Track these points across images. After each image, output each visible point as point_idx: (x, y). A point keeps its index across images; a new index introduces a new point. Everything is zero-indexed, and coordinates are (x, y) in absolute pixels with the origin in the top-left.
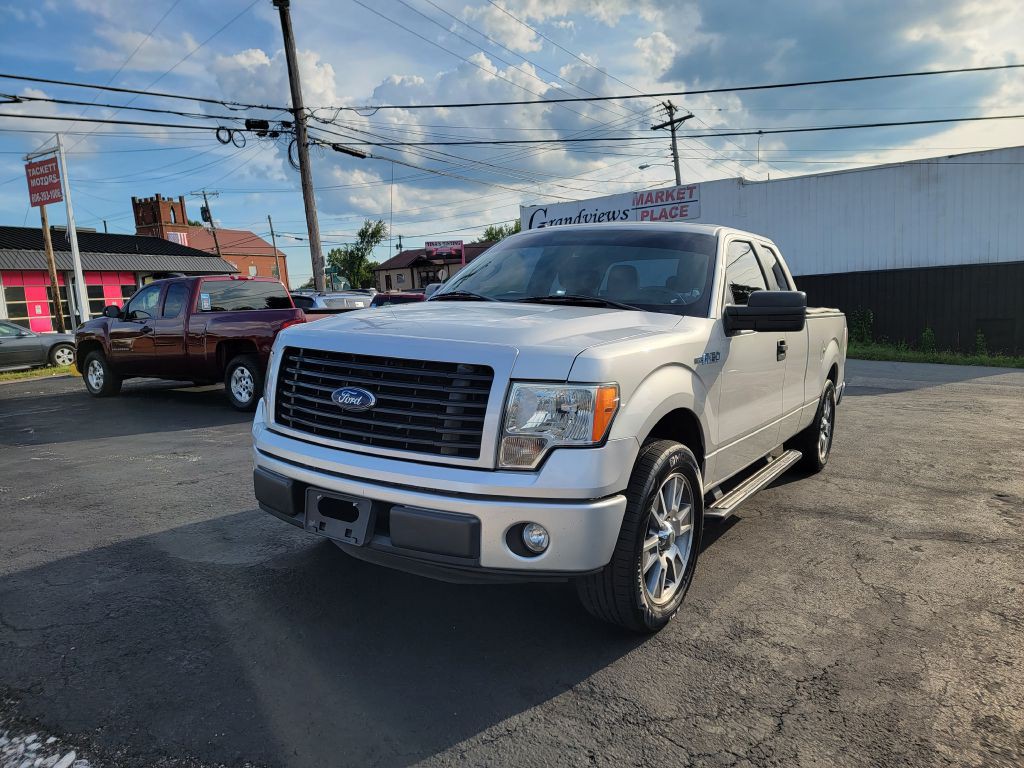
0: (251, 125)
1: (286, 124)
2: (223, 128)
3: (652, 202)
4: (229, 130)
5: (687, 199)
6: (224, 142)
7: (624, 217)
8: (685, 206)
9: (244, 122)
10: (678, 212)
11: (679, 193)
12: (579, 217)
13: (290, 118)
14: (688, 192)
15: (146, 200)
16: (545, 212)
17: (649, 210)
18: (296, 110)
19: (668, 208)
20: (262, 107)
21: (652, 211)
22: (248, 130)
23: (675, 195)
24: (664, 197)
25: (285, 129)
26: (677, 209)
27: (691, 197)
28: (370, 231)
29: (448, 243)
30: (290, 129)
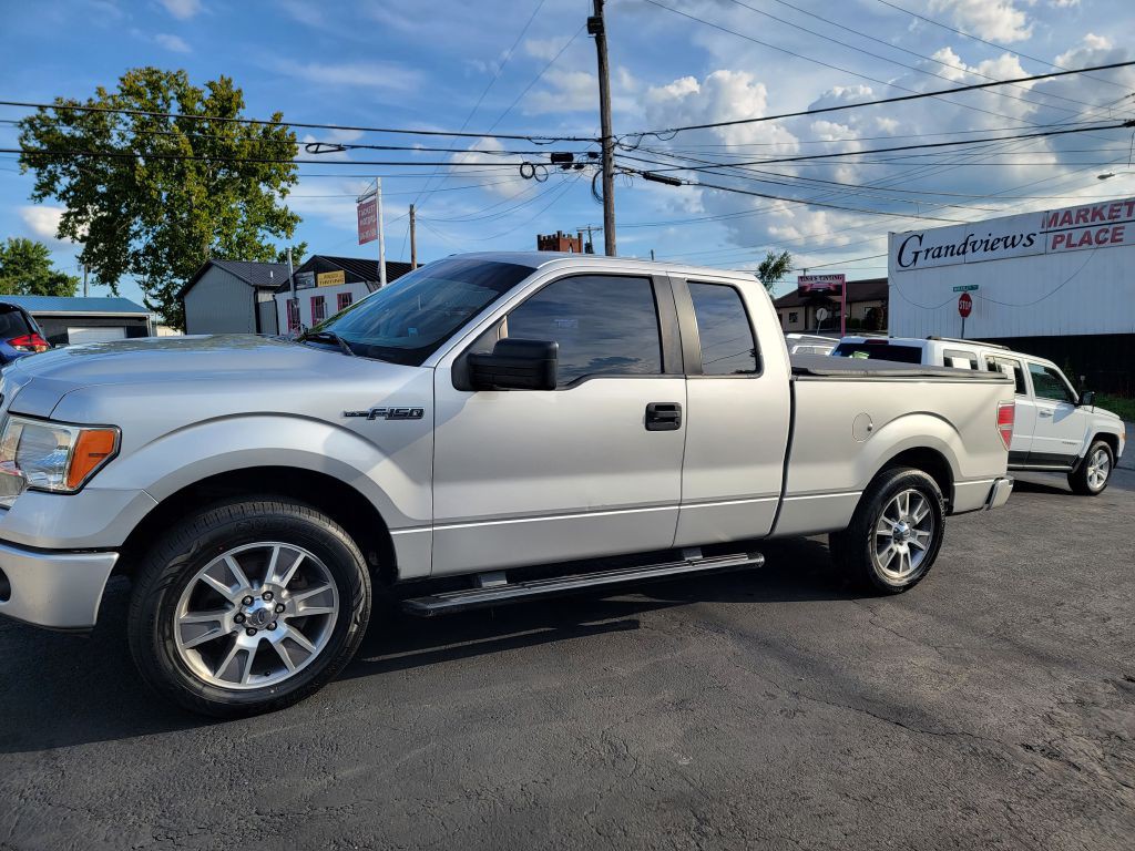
0: (556, 158)
1: (593, 155)
2: (526, 164)
3: (1071, 223)
4: (532, 165)
5: (1124, 217)
6: (526, 178)
7: (1028, 243)
8: (1119, 228)
9: (549, 155)
10: (1109, 236)
11: (1112, 210)
12: (966, 244)
13: (597, 148)
14: (1125, 209)
15: (549, 237)
16: (921, 238)
17: (1066, 233)
18: (604, 140)
19: (1094, 231)
20: (568, 139)
21: (1070, 235)
22: (553, 164)
23: (1106, 213)
24: (1089, 216)
25: (591, 160)
26: (1107, 231)
27: (1129, 214)
28: (773, 264)
29: (826, 277)
30: (597, 160)
